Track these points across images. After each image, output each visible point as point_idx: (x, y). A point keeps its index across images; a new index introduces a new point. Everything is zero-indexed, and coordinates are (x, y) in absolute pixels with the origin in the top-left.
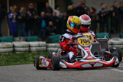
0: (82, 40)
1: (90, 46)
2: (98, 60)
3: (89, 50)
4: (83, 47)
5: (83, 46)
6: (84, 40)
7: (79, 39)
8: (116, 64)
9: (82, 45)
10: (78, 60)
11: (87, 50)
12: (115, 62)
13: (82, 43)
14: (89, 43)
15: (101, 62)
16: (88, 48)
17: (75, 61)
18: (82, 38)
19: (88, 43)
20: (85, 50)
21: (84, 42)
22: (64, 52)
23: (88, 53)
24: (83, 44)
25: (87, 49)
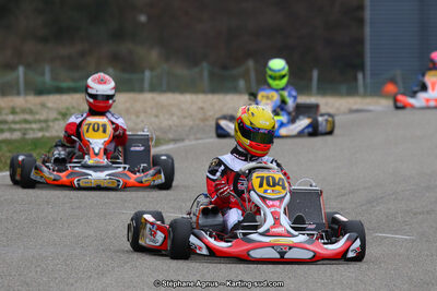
0: (262, 178)
1: (283, 197)
2: (301, 238)
3: (278, 210)
4: (264, 199)
5: (265, 195)
6: (268, 178)
7: (255, 175)
8: (351, 254)
9: (260, 191)
10: (244, 234)
11: (273, 210)
12: (351, 248)
13: (261, 186)
14: (284, 188)
15: (308, 246)
16: (277, 203)
17: (235, 237)
18: (265, 174)
19: (278, 188)
20: (269, 207)
21: (268, 185)
22: (210, 207)
23: (275, 218)
24: (266, 191)
25: (273, 206)
